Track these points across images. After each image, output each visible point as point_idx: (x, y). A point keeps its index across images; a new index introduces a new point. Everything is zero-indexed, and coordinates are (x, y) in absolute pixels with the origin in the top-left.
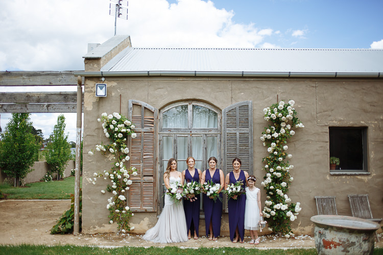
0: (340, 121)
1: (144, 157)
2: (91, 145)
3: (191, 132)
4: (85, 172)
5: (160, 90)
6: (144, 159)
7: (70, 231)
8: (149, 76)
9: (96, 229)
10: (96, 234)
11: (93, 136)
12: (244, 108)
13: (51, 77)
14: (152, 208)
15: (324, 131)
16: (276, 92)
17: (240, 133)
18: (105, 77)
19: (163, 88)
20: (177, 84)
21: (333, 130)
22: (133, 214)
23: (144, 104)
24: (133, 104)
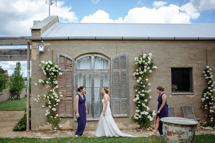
0: (177, 64)
1: (67, 86)
2: (36, 79)
3: (93, 71)
4: (33, 95)
5: (75, 47)
7: (24, 129)
8: (69, 40)
9: (39, 128)
10: (39, 131)
11: (37, 74)
12: (124, 57)
13: (12, 40)
14: (71, 115)
15: (168, 70)
16: (141, 49)
17: (121, 72)
18: (43, 40)
19: (77, 46)
20: (85, 44)
21: (173, 69)
22: (60, 119)
23: (66, 55)
24: (60, 56)
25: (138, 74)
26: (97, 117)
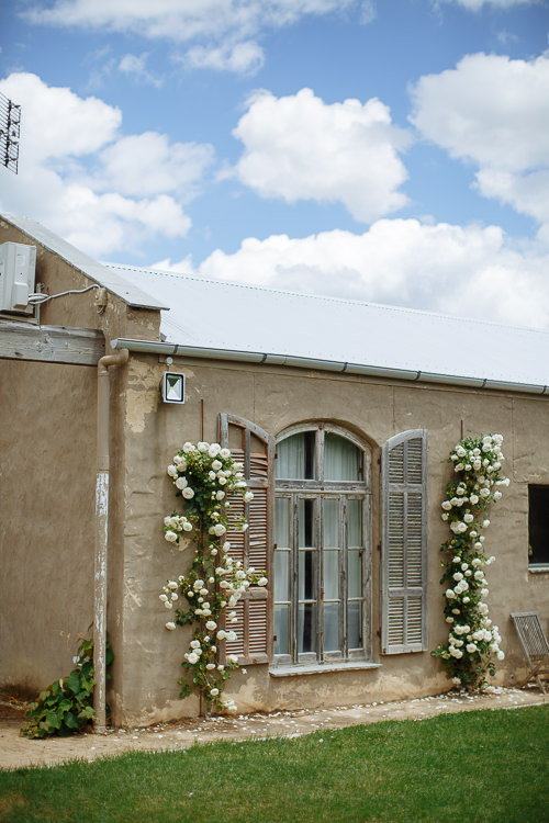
0: (543, 474)
1: (251, 544)
2: (141, 516)
3: (322, 489)
4: (129, 581)
5: (274, 395)
6: (252, 547)
8: (263, 363)
9: (153, 714)
10: (154, 725)
11: (146, 493)
12: (417, 443)
13: (19, 337)
14: (264, 654)
15: (523, 491)
16: (459, 416)
17: (409, 495)
18: (174, 356)
19: (280, 392)
20: (305, 383)
21: (533, 488)
22: (244, 671)
23: (250, 425)
24: (230, 424)
25: (459, 502)
26: (330, 659)
